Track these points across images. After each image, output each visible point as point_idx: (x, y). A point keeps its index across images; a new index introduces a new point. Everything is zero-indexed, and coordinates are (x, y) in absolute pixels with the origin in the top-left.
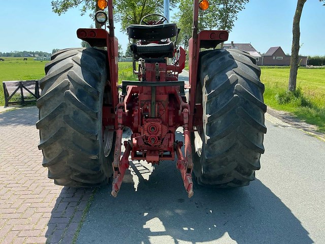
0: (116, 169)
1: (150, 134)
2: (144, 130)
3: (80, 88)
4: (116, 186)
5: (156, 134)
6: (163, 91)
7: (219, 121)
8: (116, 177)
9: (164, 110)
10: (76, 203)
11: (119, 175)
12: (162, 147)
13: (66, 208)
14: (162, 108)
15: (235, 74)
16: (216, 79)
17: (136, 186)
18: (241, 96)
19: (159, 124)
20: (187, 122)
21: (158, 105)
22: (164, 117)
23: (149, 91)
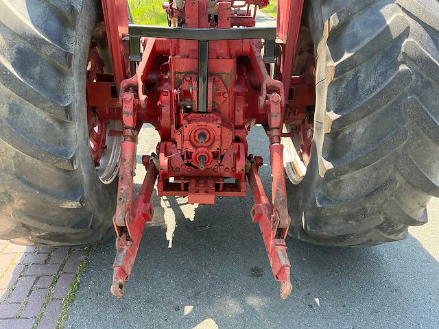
0: (123, 230)
1: (196, 147)
2: (183, 140)
3: (22, 44)
4: (122, 271)
5: (209, 147)
6: (223, 51)
7: (359, 129)
8: (121, 250)
9: (226, 95)
10: (51, 280)
11: (129, 243)
12: (221, 171)
13: (31, 292)
14: (223, 89)
15: (402, 14)
16: (357, 26)
17: (169, 236)
18: (416, 68)
19: (214, 127)
20: (278, 125)
21: (214, 82)
22: (225, 108)
23: (193, 51)
